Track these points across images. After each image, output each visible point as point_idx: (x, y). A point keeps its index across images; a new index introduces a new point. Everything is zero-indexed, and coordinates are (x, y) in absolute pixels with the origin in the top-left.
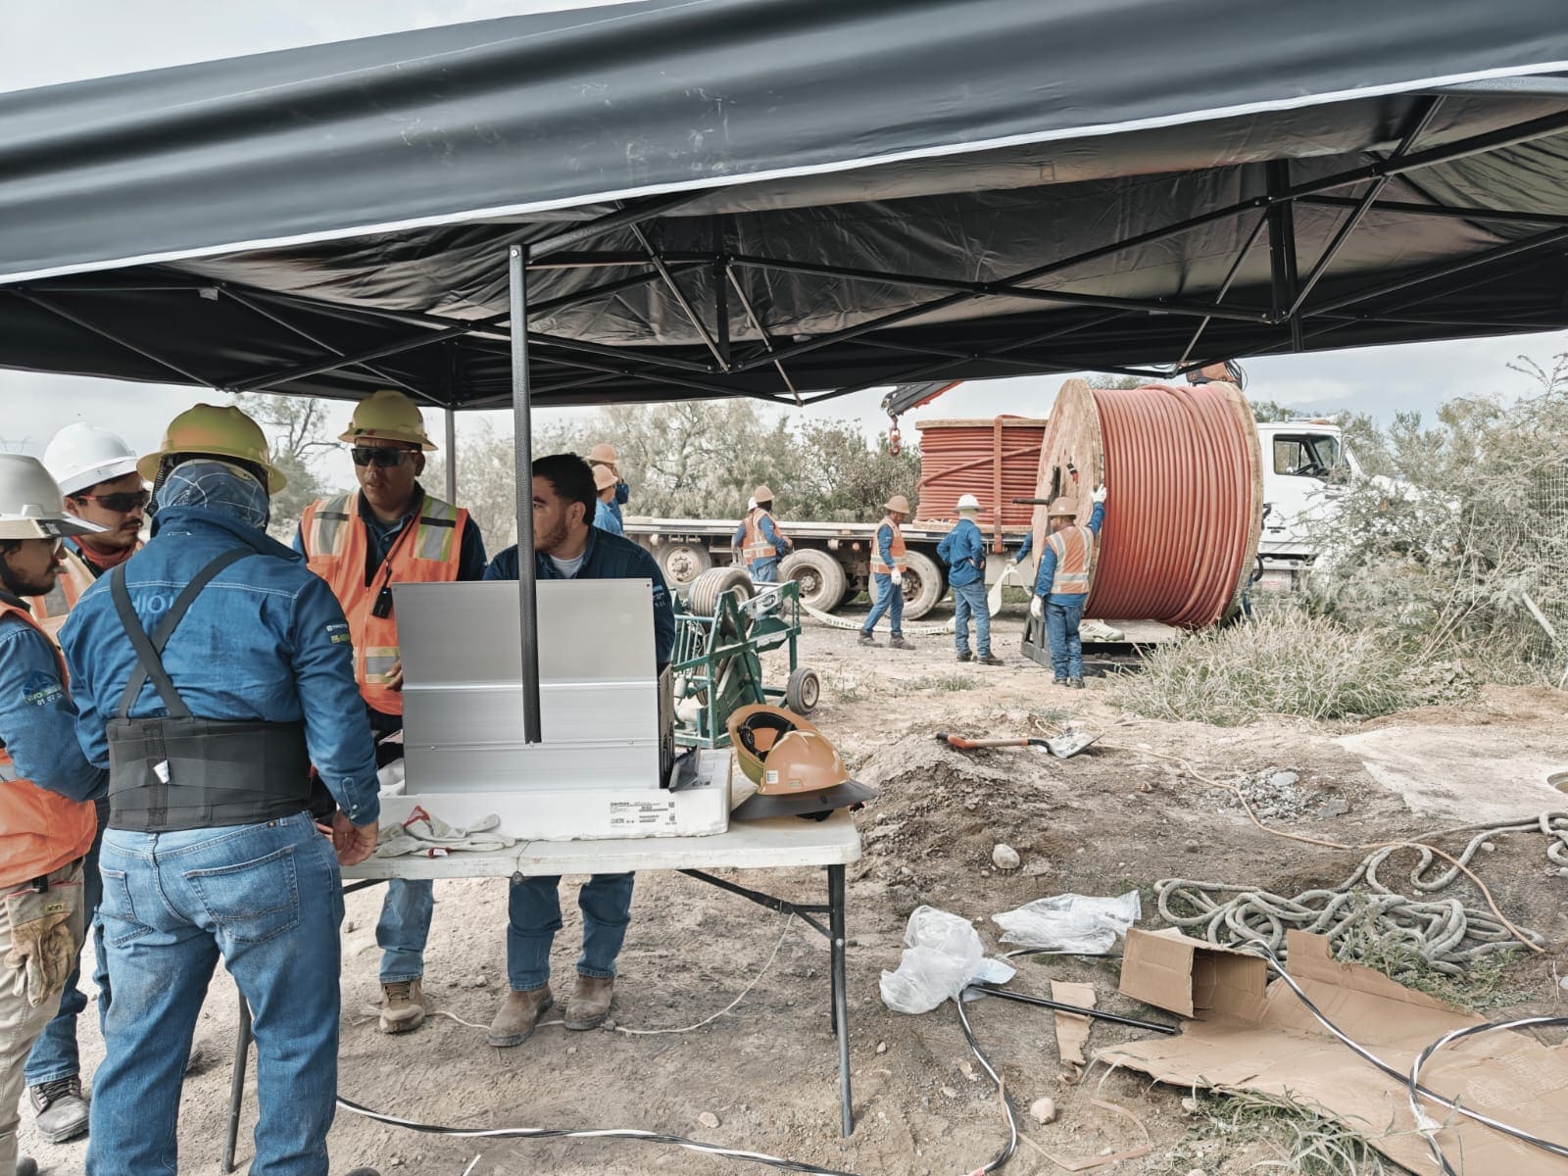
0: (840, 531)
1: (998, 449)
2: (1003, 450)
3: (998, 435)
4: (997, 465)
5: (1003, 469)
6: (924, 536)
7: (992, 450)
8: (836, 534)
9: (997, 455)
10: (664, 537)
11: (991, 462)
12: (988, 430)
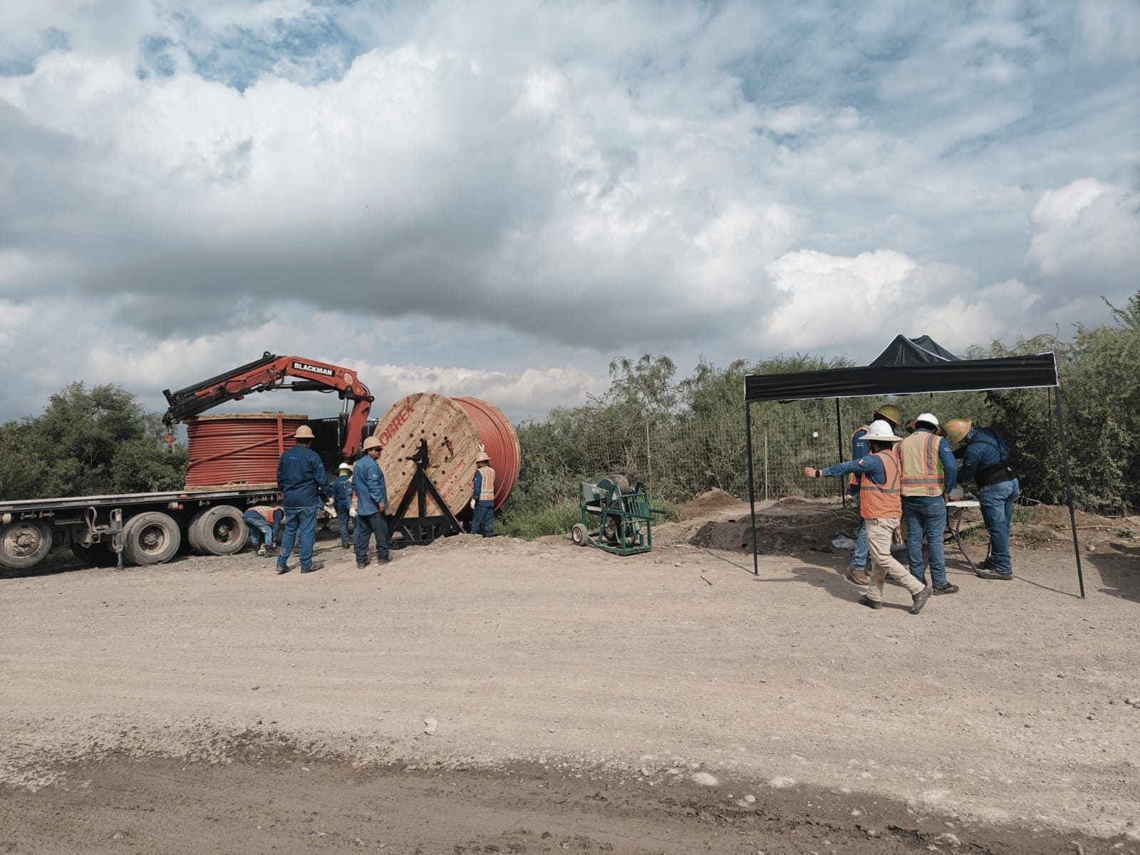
0: (179, 495)
1: (280, 433)
2: (284, 434)
3: (280, 424)
4: (281, 443)
5: (284, 446)
6: (237, 494)
7: (277, 434)
8: (175, 497)
9: (280, 436)
10: (16, 515)
11: (277, 441)
12: (274, 421)
